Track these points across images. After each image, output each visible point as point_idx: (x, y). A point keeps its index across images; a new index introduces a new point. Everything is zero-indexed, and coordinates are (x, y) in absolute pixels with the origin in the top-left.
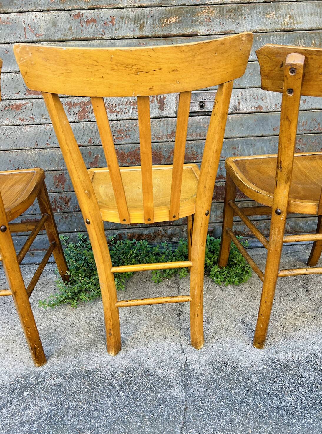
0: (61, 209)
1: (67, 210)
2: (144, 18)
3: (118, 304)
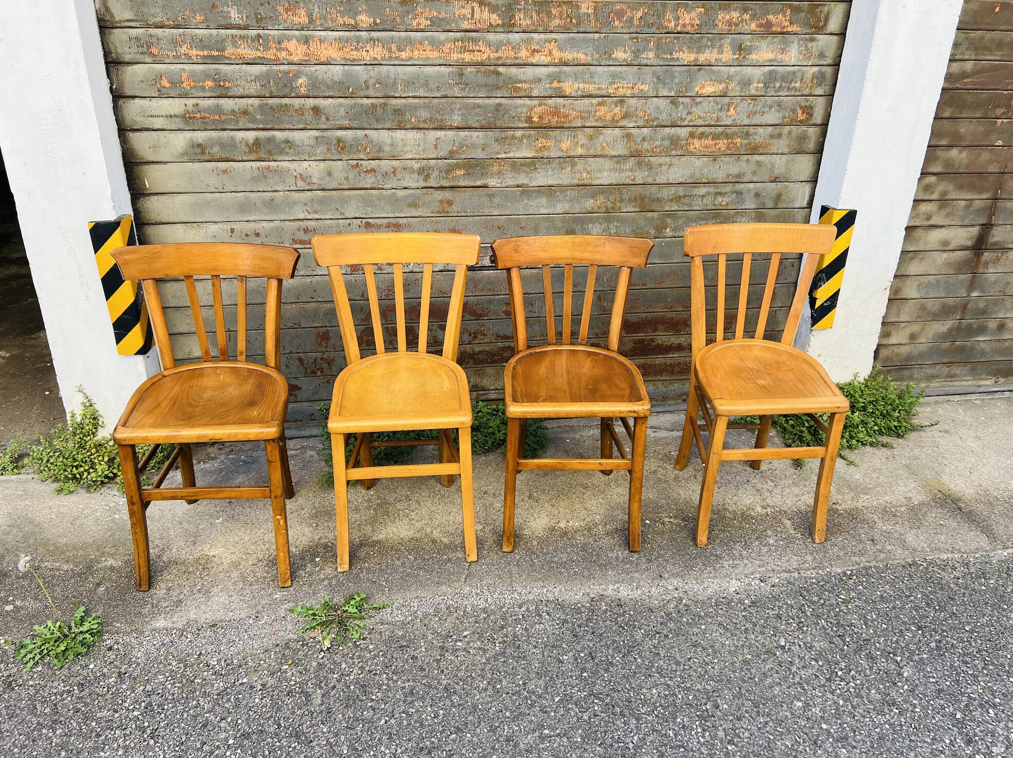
2: (430, 169)
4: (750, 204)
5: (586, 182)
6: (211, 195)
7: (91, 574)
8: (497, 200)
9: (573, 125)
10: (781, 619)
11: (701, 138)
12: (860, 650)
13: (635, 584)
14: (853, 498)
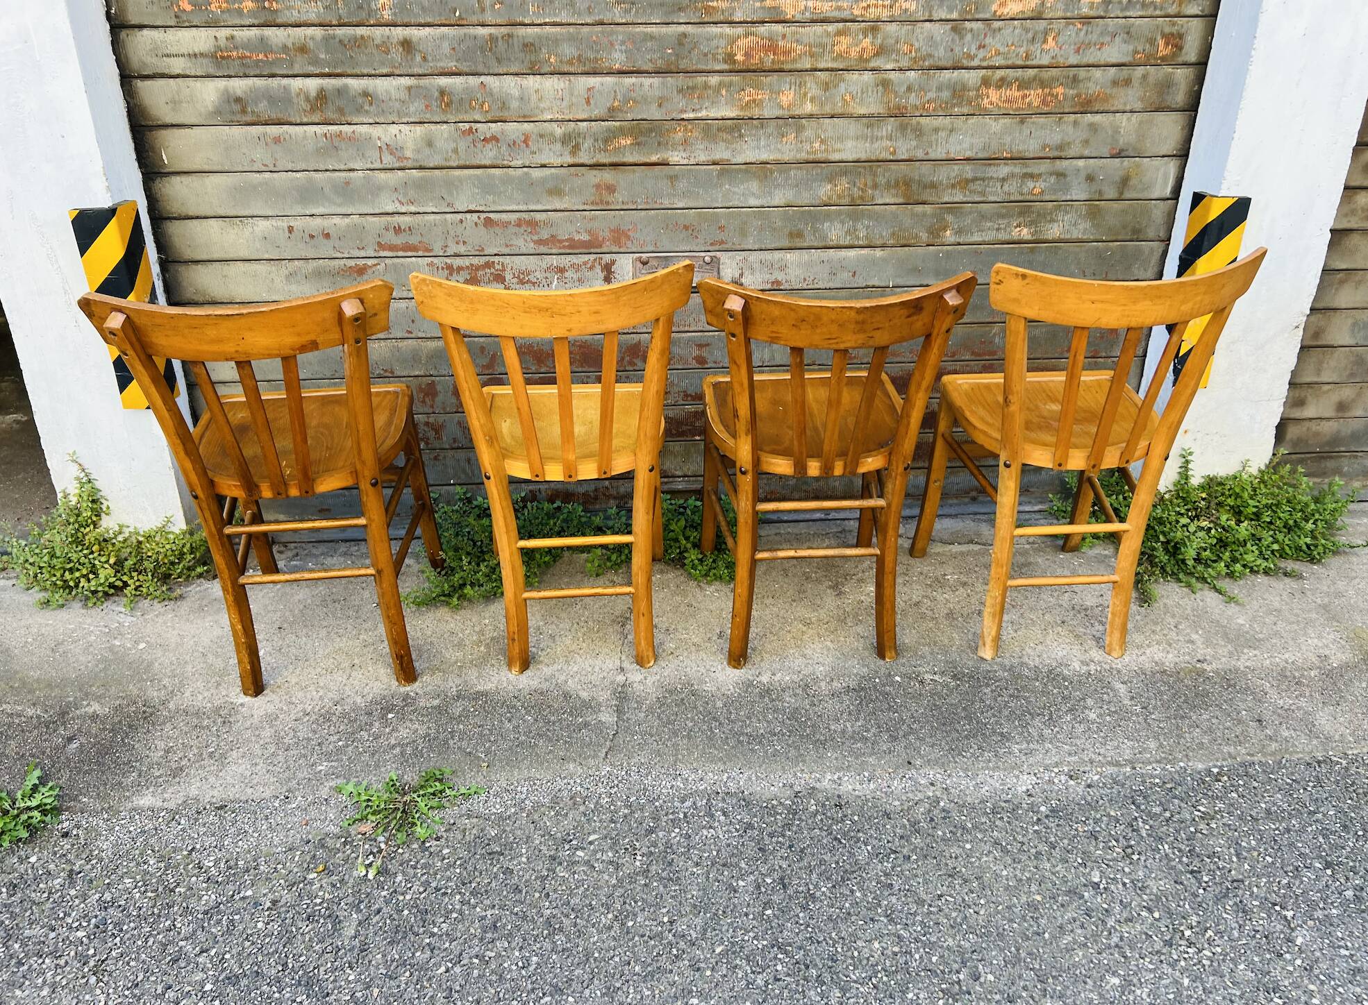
0: (427, 443)
1: (438, 446)
2: (579, 136)
3: (526, 595)
4: (1079, 192)
5: (820, 156)
6: (258, 175)
7: (64, 724)
8: (682, 185)
9: (799, 66)
10: (1096, 839)
11: (1000, 87)
12: (1226, 896)
13: (866, 774)
14: (1230, 653)
